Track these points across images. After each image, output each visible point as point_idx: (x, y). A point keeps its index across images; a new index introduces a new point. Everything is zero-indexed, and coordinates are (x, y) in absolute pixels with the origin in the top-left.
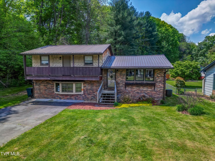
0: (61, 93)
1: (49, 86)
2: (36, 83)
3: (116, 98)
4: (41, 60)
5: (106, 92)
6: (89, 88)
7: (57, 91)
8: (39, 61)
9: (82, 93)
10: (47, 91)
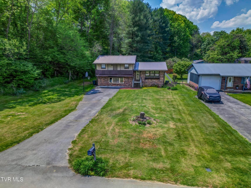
0: (113, 83)
1: (106, 79)
2: (99, 78)
3: (141, 85)
4: (101, 66)
5: (136, 82)
6: (127, 80)
7: (110, 82)
8: (101, 67)
9: (123, 83)
10: (105, 82)
